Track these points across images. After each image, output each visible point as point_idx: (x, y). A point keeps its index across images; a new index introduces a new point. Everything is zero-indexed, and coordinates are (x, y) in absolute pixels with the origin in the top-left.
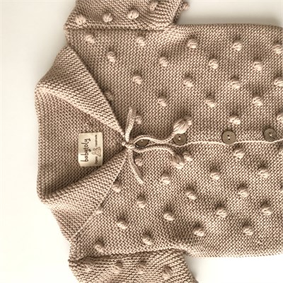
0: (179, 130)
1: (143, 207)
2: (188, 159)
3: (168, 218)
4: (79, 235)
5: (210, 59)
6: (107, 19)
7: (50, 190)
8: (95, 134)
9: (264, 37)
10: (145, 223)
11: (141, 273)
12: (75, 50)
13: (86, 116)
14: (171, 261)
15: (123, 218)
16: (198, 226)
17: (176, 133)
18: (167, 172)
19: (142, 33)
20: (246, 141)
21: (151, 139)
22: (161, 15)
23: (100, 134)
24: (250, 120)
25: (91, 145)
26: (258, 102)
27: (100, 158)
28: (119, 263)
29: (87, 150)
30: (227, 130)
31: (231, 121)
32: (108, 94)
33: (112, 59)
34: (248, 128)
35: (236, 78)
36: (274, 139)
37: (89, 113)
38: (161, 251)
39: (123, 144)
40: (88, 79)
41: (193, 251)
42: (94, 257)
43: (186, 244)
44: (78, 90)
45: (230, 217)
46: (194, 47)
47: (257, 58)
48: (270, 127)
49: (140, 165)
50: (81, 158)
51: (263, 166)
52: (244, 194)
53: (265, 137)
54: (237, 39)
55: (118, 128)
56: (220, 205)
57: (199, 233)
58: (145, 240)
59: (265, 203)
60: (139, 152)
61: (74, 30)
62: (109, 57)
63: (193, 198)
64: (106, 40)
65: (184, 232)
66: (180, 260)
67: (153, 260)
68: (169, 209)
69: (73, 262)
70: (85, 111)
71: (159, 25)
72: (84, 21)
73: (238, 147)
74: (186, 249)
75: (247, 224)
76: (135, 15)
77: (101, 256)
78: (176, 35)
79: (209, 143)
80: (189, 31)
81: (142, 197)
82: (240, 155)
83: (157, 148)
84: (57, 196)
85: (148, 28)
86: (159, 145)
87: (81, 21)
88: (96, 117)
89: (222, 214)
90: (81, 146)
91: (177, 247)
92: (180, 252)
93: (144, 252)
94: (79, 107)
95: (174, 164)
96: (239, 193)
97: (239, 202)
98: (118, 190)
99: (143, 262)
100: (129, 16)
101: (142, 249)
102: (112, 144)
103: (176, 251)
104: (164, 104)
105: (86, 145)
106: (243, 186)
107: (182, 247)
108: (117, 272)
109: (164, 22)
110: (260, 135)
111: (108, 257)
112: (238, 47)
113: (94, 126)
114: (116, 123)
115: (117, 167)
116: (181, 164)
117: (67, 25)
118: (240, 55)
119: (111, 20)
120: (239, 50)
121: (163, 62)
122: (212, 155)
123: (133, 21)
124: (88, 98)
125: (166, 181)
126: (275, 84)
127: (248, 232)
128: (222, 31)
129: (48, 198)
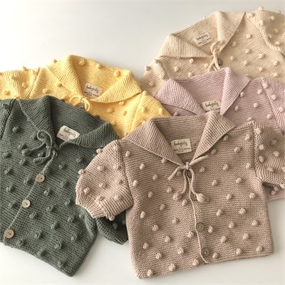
0: (199, 197)
5: (245, 209)
8: (190, 147)
9: (264, 241)
17: (197, 195)
19: (253, 167)
20: (199, 238)
22: (266, 174)
23: (190, 150)
25: (184, 146)
29: (181, 144)
30: (204, 225)
31: (210, 227)
33: (235, 150)
35: (235, 225)
36: (203, 255)
39: (187, 163)
46: (250, 197)
48: (210, 251)
50: (176, 141)
51: (186, 252)
52: (167, 240)
53: (203, 249)
59: (163, 256)
60: (184, 173)
62: (237, 148)
63: (161, 208)
73: (195, 234)
76: (262, 160)
78: (256, 185)
79: (195, 215)
80: (260, 193)
82: (189, 235)
85: (256, 168)
89: (155, 228)
90: (182, 141)
96: (167, 237)
100: (260, 157)
102: (186, 157)
104: (213, 184)
105: (183, 143)
106: (172, 240)
110: (204, 246)
112: (254, 223)
113: (195, 147)
120: (252, 224)
121: (238, 181)
123: (258, 159)
128: (264, 214)
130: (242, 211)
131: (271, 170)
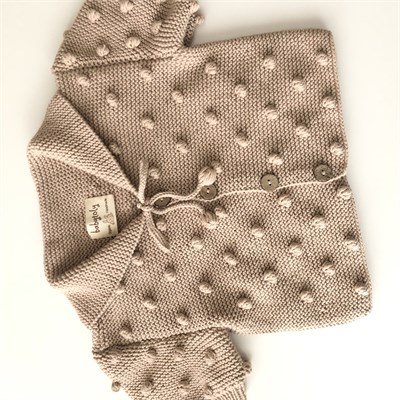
0: (206, 180)
1: (173, 280)
2: (221, 215)
3: (205, 290)
4: (100, 321)
5: (236, 84)
6: (102, 52)
7: (60, 271)
8: (104, 197)
9: (305, 45)
10: (178, 299)
11: (179, 359)
12: (67, 98)
13: (92, 177)
14: (213, 343)
15: (150, 296)
16: (244, 296)
17: (202, 185)
18: (199, 235)
19: (147, 64)
20: (292, 185)
21: (173, 197)
22: (166, 38)
23: (110, 198)
24: (296, 157)
25: (101, 212)
26: (302, 133)
27: (114, 227)
28: (153, 350)
29: (96, 218)
30: (267, 173)
31: (270, 161)
32: (113, 146)
33: (113, 103)
34: (294, 168)
35: (271, 105)
36: (327, 177)
37: (93, 173)
38: (200, 331)
39: (139, 206)
40: (86, 132)
41: (239, 328)
42: (121, 345)
43: (229, 320)
44: (75, 147)
45: (282, 282)
46: (213, 73)
47: (298, 75)
48: (322, 163)
49: (163, 229)
50: (90, 229)
51: (319, 213)
52: (296, 251)
53: (316, 176)
54: (268, 53)
55: (130, 188)
56: (269, 268)
57: (244, 305)
58: (179, 320)
59: (327, 260)
60: (161, 213)
61: (63, 73)
62: (109, 101)
63: (233, 262)
64: (103, 79)
65: (225, 306)
66: (224, 340)
67: (191, 343)
68: (206, 279)
69: (97, 353)
70: (88, 171)
71: (166, 51)
72: (74, 60)
73: (284, 192)
74: (230, 327)
75: (305, 288)
76: (135, 43)
77: (130, 344)
78: (189, 60)
79: (246, 192)
80: (205, 52)
81: (171, 268)
82: (286, 203)
83: (182, 206)
84: (67, 278)
85: (153, 57)
86: (185, 202)
87: (69, 61)
88: (102, 177)
89: (271, 279)
90: (89, 215)
91: (218, 326)
92: (222, 330)
93: (180, 335)
94: (81, 168)
95: (204, 224)
96: (291, 251)
97: (292, 262)
98: (140, 263)
99: (180, 346)
100: (128, 45)
101: (178, 331)
102: (126, 208)
103: (218, 330)
104: (184, 151)
105: (95, 212)
106: (295, 241)
107: (225, 324)
108: (151, 361)
109: (171, 47)
110: (309, 175)
111: (139, 343)
112: (270, 64)
113: (103, 188)
114: (127, 181)
115: (134, 235)
116: (212, 222)
117: (54, 67)
118: (274, 75)
119: (106, 52)
120: (272, 68)
121: (178, 98)
122: (252, 206)
123: (134, 50)
124: (88, 155)
125: (197, 245)
126: (325, 106)
127: (306, 298)
128: (248, 46)
129: (57, 281)
130: (241, 93)
131: (157, 26)
